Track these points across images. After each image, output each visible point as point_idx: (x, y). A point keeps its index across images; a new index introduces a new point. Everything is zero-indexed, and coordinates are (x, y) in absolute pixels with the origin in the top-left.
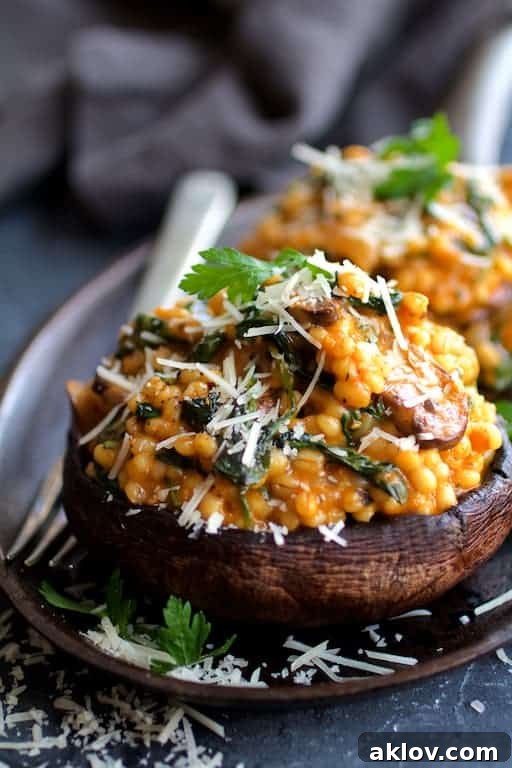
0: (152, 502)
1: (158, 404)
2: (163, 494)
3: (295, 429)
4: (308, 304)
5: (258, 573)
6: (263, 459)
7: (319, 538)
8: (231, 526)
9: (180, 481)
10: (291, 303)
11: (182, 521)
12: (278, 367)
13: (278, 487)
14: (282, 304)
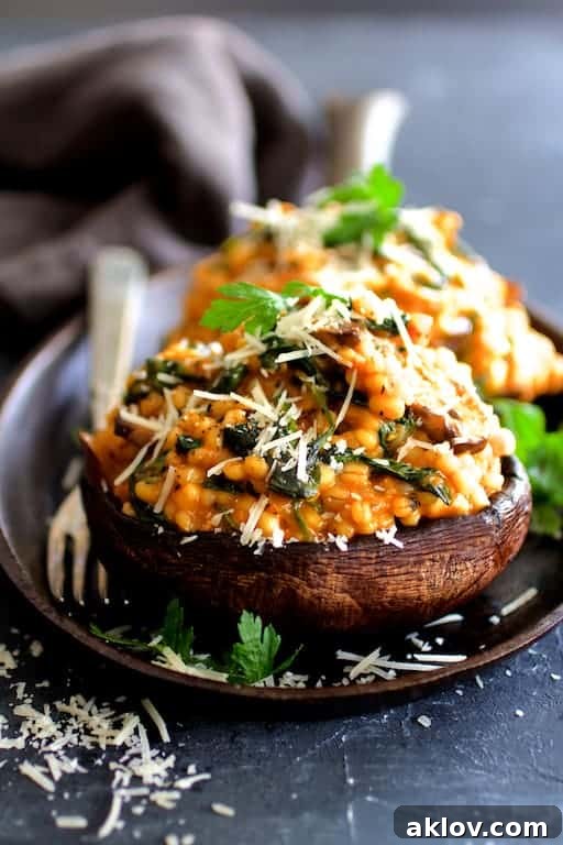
0: (207, 527)
1: (198, 434)
2: (218, 518)
3: (337, 445)
4: (332, 327)
5: (325, 581)
6: (314, 473)
7: (378, 543)
8: (293, 540)
9: (232, 505)
10: (315, 328)
11: (244, 541)
12: (309, 390)
13: (330, 500)
14: (306, 329)
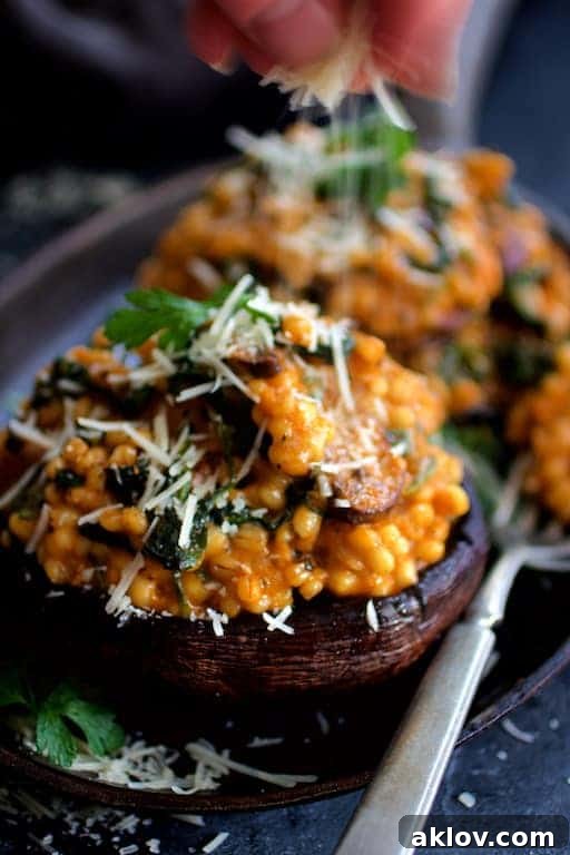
0: (75, 582)
1: (80, 470)
2: (88, 574)
3: (234, 502)
4: (248, 354)
5: (195, 666)
6: (199, 537)
7: (262, 628)
8: (165, 613)
9: (106, 562)
10: (229, 352)
11: (109, 608)
12: (216, 429)
13: (216, 568)
14: (218, 355)
